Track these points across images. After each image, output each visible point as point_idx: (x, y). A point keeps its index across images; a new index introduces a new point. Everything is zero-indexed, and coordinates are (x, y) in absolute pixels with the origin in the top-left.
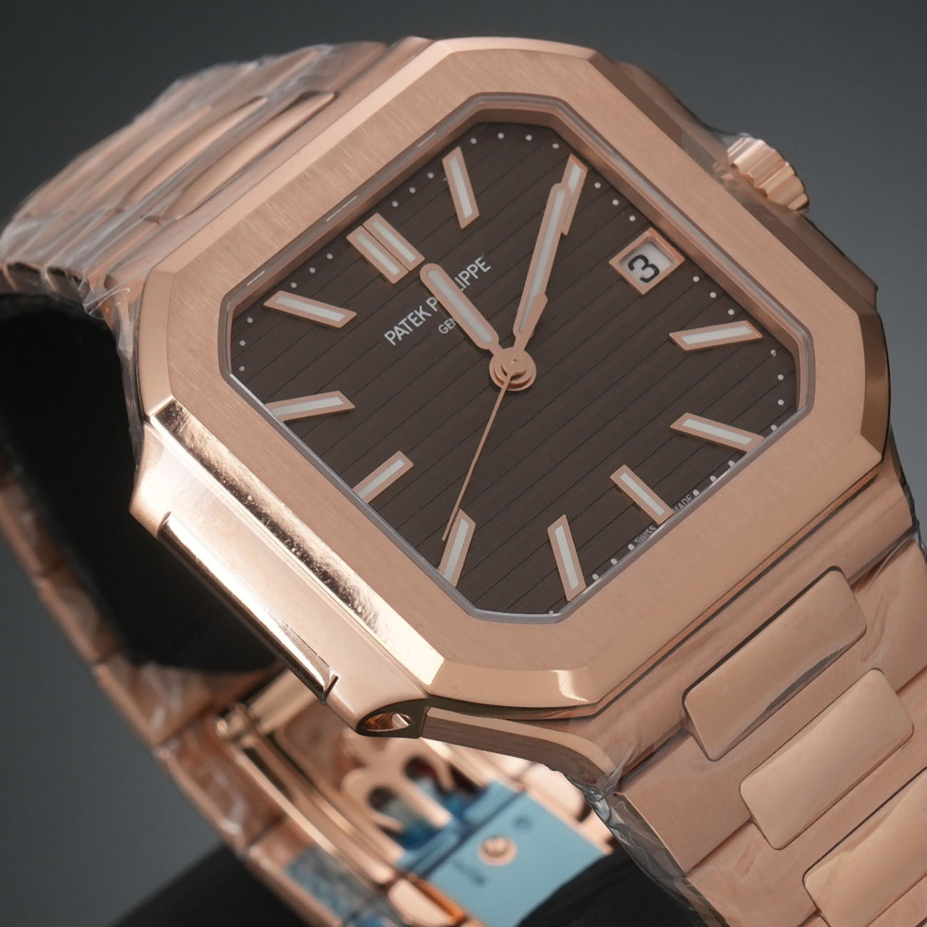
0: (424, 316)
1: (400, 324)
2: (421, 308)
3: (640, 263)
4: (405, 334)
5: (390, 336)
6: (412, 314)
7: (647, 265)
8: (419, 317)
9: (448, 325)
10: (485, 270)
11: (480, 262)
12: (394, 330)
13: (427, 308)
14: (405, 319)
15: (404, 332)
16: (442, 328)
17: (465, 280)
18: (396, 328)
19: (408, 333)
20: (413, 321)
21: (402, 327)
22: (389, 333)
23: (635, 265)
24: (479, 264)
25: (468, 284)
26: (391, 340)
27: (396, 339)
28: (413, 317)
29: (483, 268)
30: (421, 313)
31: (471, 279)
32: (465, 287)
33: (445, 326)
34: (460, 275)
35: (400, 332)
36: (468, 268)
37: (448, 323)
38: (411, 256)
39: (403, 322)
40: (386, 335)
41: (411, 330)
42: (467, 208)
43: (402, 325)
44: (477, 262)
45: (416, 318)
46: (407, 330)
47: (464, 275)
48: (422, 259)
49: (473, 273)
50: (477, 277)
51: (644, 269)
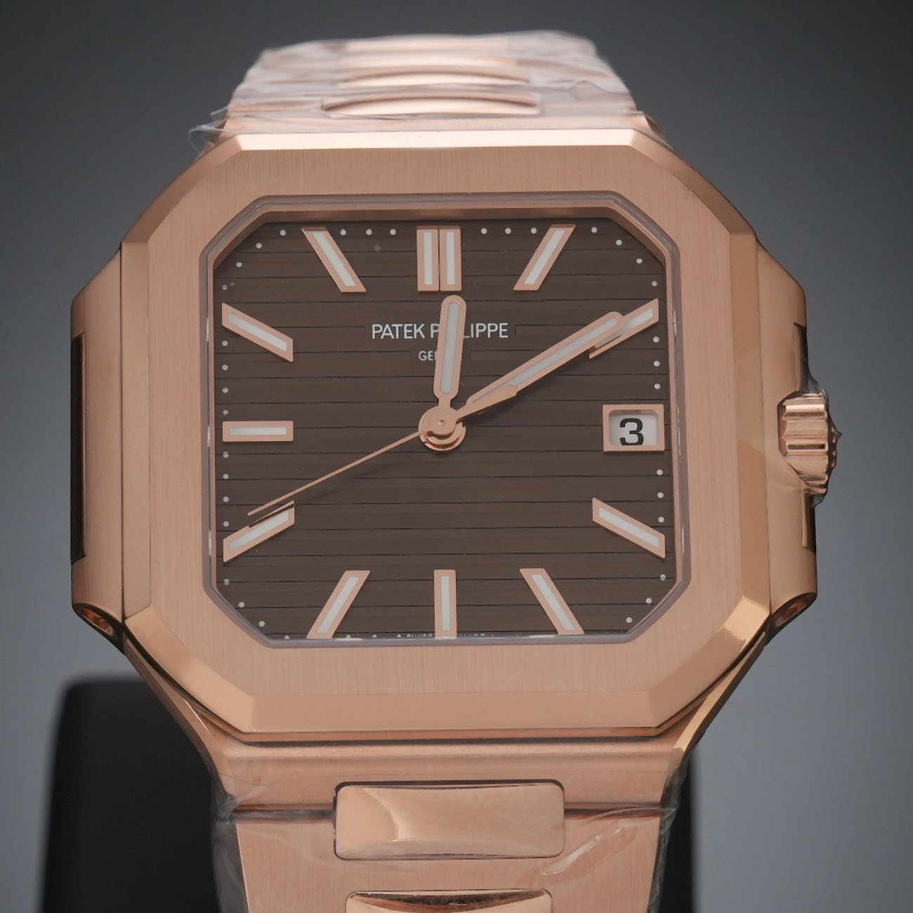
0: (418, 333)
1: (393, 325)
2: (422, 325)
3: (634, 426)
4: (390, 336)
5: (377, 329)
6: (411, 325)
7: (637, 433)
8: (413, 331)
9: (430, 356)
10: (501, 336)
11: (503, 327)
12: (384, 328)
13: (426, 330)
14: (402, 325)
15: (391, 334)
16: (423, 354)
17: (478, 331)
18: (387, 326)
19: (393, 337)
20: (406, 331)
21: (393, 330)
22: (377, 325)
23: (628, 424)
24: (501, 328)
25: (477, 336)
26: (374, 332)
28: (408, 328)
29: (501, 334)
30: (418, 330)
31: (484, 334)
32: (472, 336)
33: (427, 354)
34: (478, 325)
35: (387, 332)
36: (489, 325)
37: (431, 354)
38: (452, 280)
39: (397, 326)
40: (374, 326)
41: (397, 337)
42: (533, 277)
43: (395, 328)
44: (501, 325)
45: (410, 331)
47: (481, 328)
48: (459, 288)
49: (489, 331)
50: (489, 336)
51: (631, 432)
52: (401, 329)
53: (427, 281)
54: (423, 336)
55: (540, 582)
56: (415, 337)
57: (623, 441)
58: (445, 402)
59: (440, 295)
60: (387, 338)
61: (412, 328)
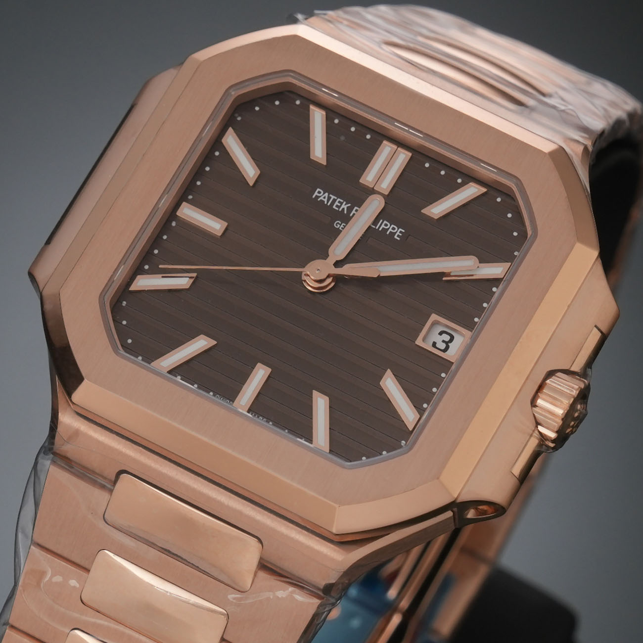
0: (343, 209)
1: (331, 195)
2: (349, 205)
3: (447, 338)
4: (324, 202)
5: (319, 192)
6: (342, 201)
7: (447, 343)
8: (341, 206)
9: (342, 226)
10: (395, 237)
11: (401, 232)
12: (324, 194)
13: (350, 209)
14: (336, 198)
15: (326, 200)
16: (338, 223)
17: (383, 226)
18: (326, 194)
19: (326, 203)
20: (337, 203)
21: (329, 198)
22: (320, 190)
23: (444, 335)
24: (398, 232)
25: (380, 229)
26: (316, 193)
27: (317, 197)
28: (339, 202)
29: (396, 235)
30: (344, 206)
31: (385, 230)
32: (377, 228)
33: (341, 225)
34: (385, 222)
35: (324, 198)
36: (392, 226)
37: (344, 225)
38: (386, 185)
39: (333, 197)
40: (318, 190)
41: (329, 204)
42: (438, 209)
43: (331, 198)
44: (400, 230)
45: (339, 205)
46: (328, 202)
47: (386, 225)
48: (386, 193)
49: (390, 230)
50: (388, 233)
51: (444, 341)
52: (334, 201)
53: (369, 178)
54: (345, 212)
55: (321, 404)
56: (340, 210)
57: (434, 344)
58: (332, 260)
59: (371, 191)
60: (322, 201)
61: (341, 203)
